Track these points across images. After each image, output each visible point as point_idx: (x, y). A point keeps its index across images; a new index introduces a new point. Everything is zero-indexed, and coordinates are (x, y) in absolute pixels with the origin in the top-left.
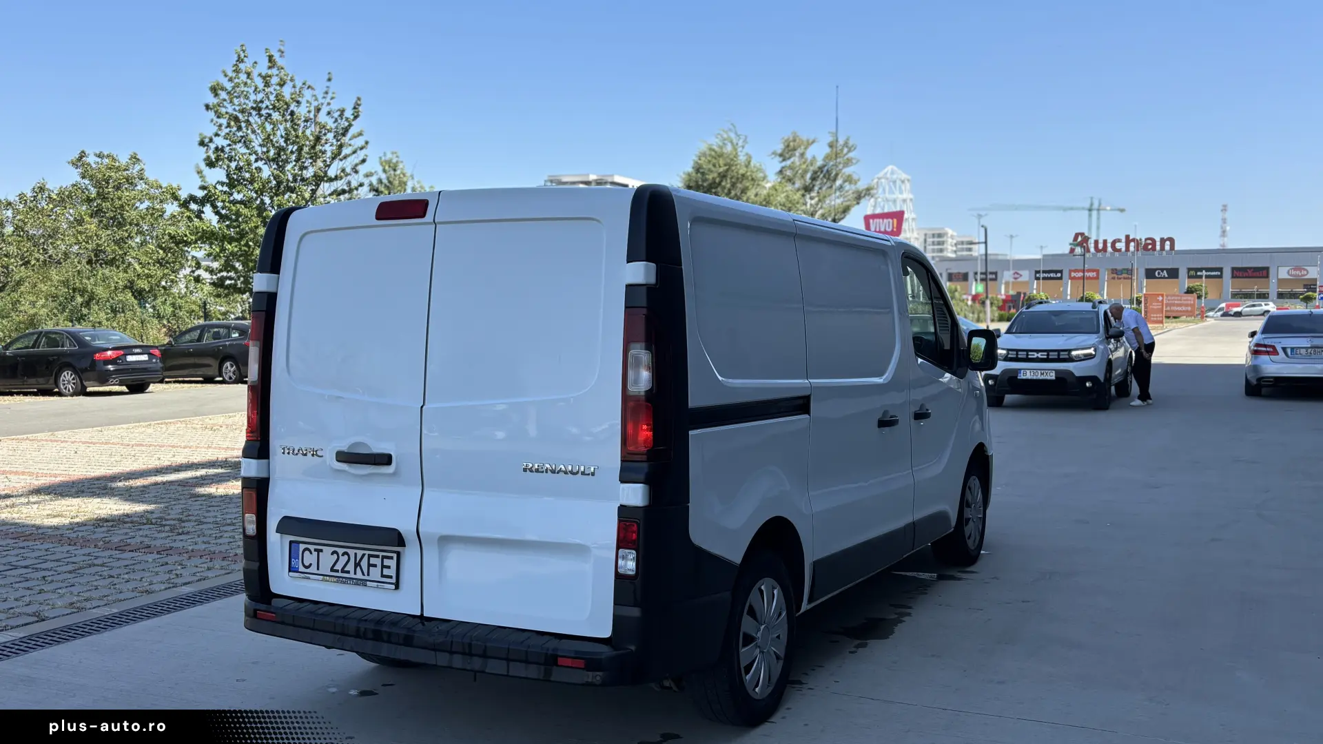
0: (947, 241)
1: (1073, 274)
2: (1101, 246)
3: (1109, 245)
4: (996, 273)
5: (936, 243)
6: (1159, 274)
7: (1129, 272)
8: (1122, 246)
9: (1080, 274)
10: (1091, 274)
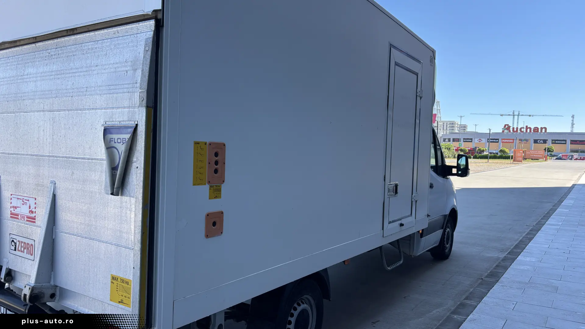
0: (455, 126)
1: (503, 141)
2: (515, 130)
3: (519, 129)
5: (451, 126)
6: (539, 141)
7: (527, 140)
8: (524, 130)
9: (506, 141)
10: (510, 141)
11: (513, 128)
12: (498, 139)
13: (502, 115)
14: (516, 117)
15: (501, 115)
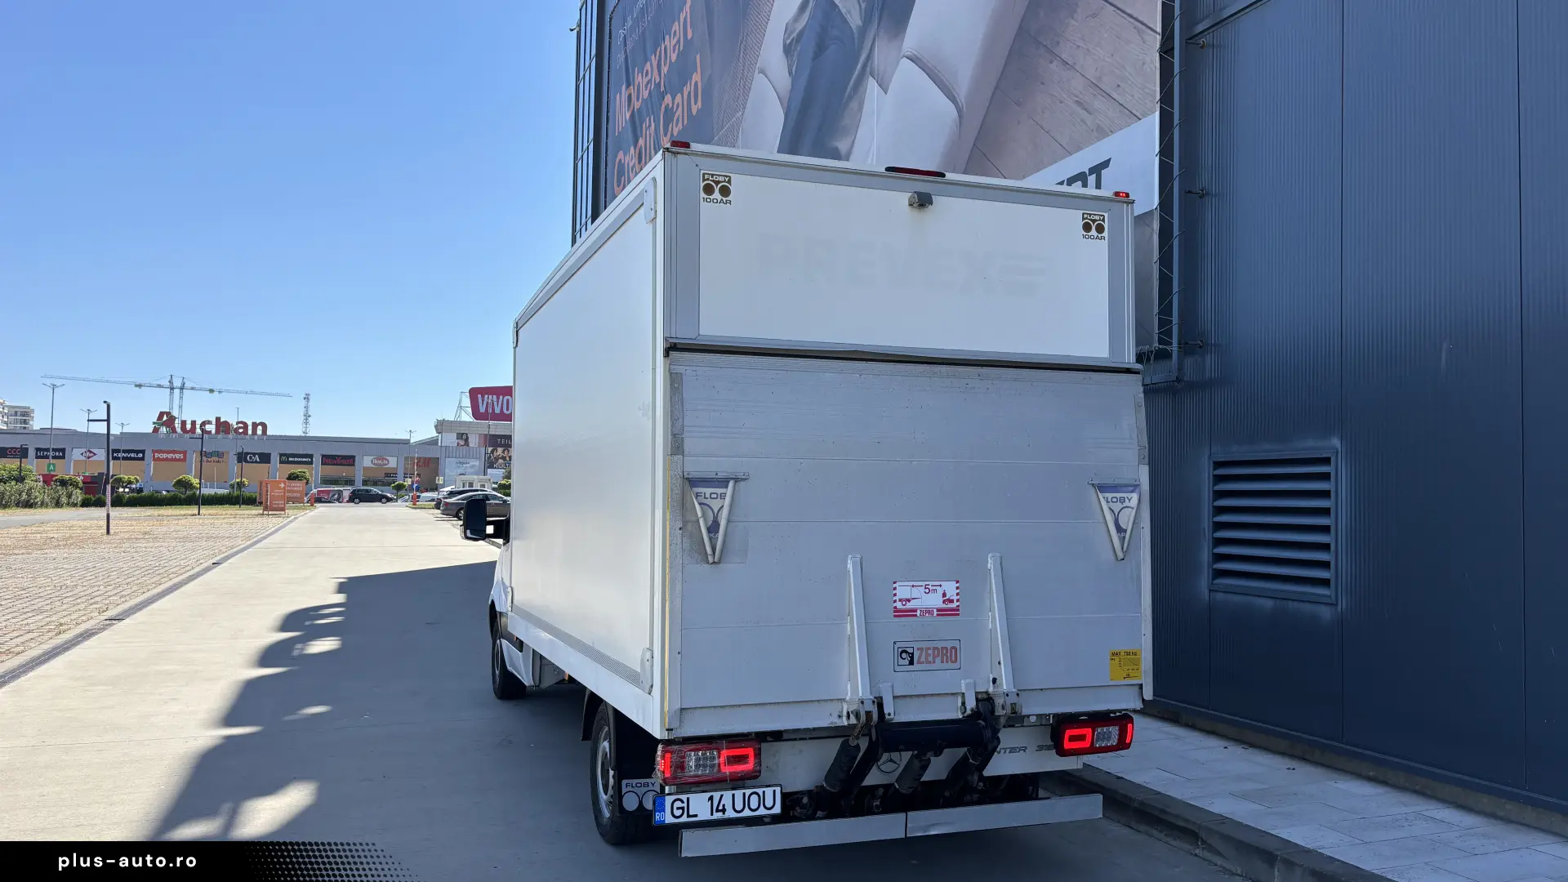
1: (157, 455)
2: (189, 427)
3: (198, 426)
4: (63, 450)
6: (251, 458)
7: (220, 455)
8: (211, 428)
9: (165, 456)
10: (177, 456)
11: (184, 423)
12: (143, 452)
13: (140, 386)
14: (177, 392)
15: (136, 386)
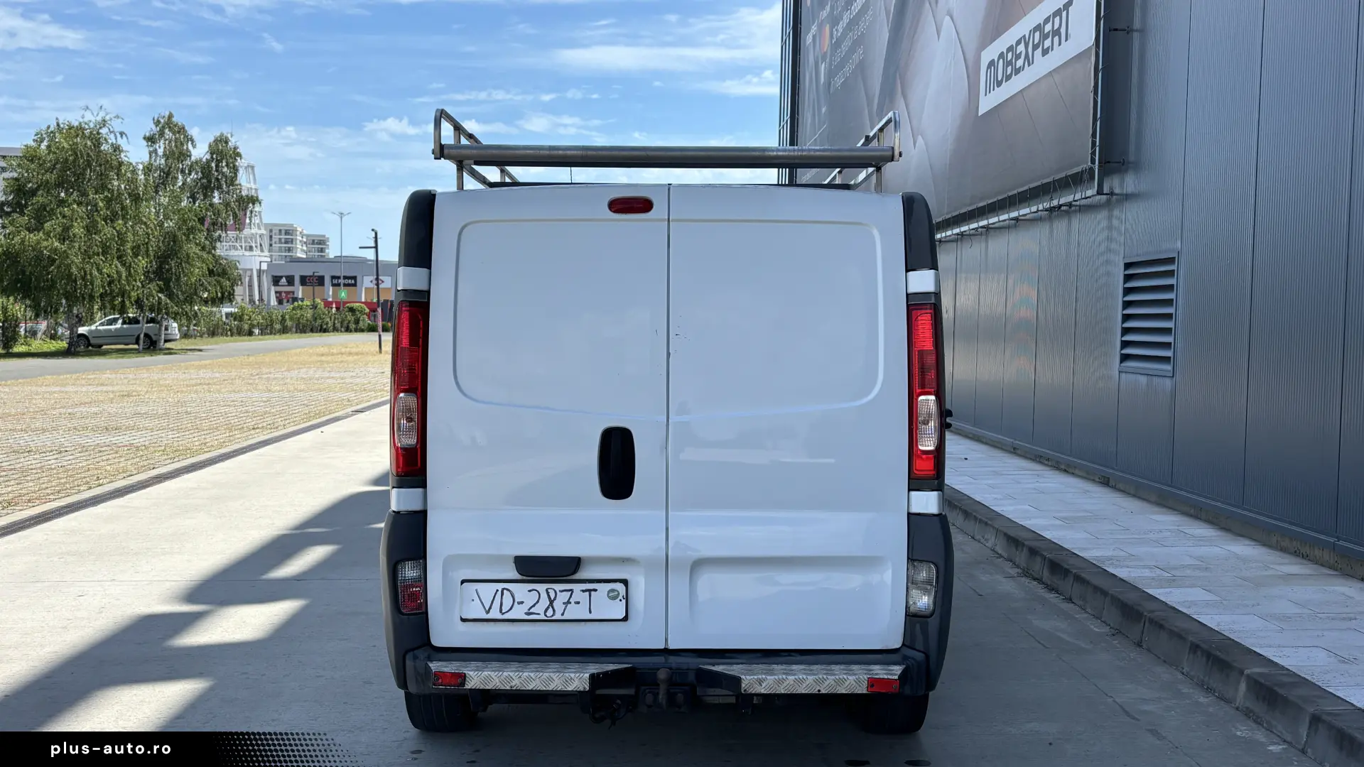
0: (296, 239)
4: (355, 278)
5: (283, 241)
